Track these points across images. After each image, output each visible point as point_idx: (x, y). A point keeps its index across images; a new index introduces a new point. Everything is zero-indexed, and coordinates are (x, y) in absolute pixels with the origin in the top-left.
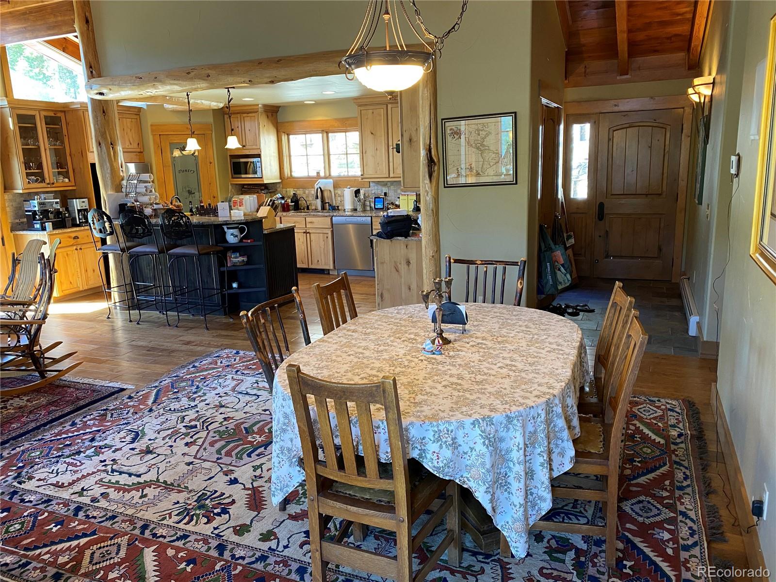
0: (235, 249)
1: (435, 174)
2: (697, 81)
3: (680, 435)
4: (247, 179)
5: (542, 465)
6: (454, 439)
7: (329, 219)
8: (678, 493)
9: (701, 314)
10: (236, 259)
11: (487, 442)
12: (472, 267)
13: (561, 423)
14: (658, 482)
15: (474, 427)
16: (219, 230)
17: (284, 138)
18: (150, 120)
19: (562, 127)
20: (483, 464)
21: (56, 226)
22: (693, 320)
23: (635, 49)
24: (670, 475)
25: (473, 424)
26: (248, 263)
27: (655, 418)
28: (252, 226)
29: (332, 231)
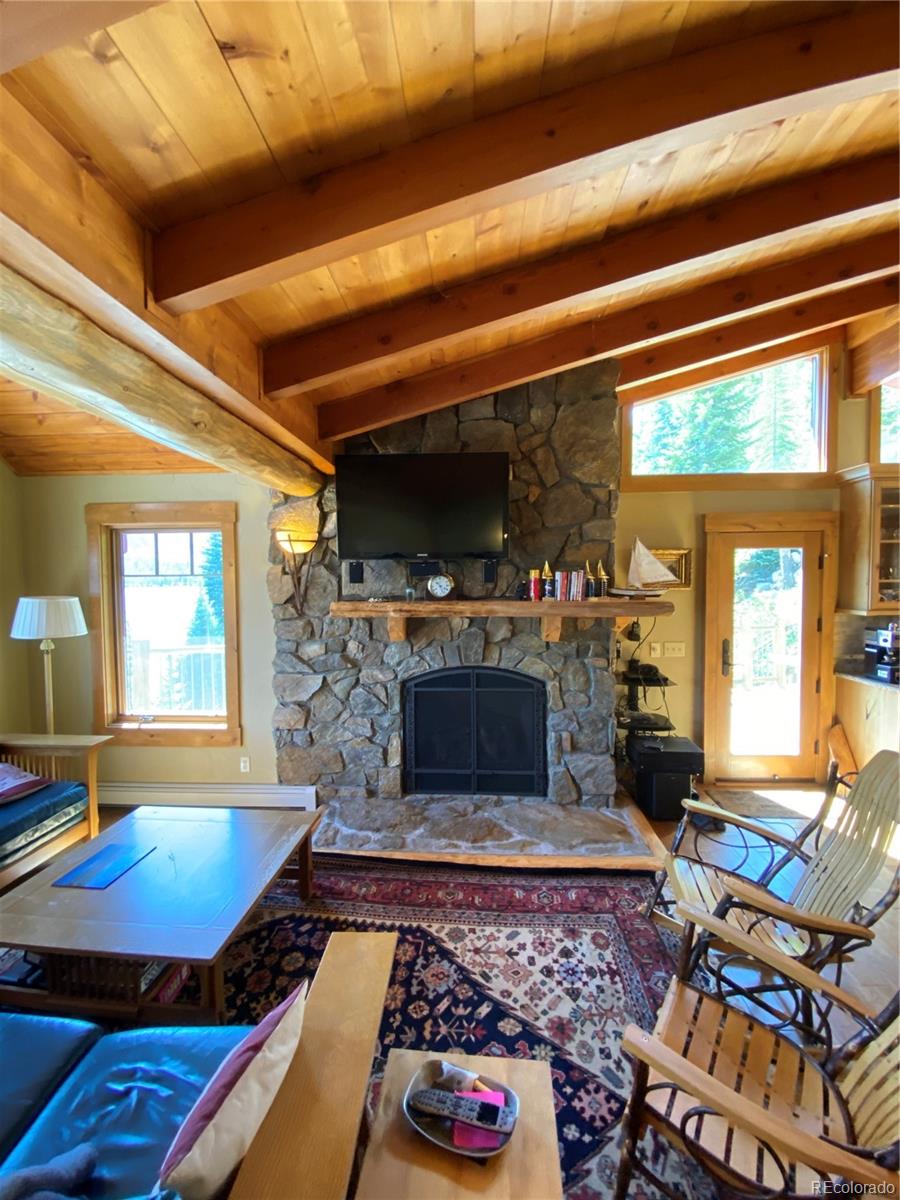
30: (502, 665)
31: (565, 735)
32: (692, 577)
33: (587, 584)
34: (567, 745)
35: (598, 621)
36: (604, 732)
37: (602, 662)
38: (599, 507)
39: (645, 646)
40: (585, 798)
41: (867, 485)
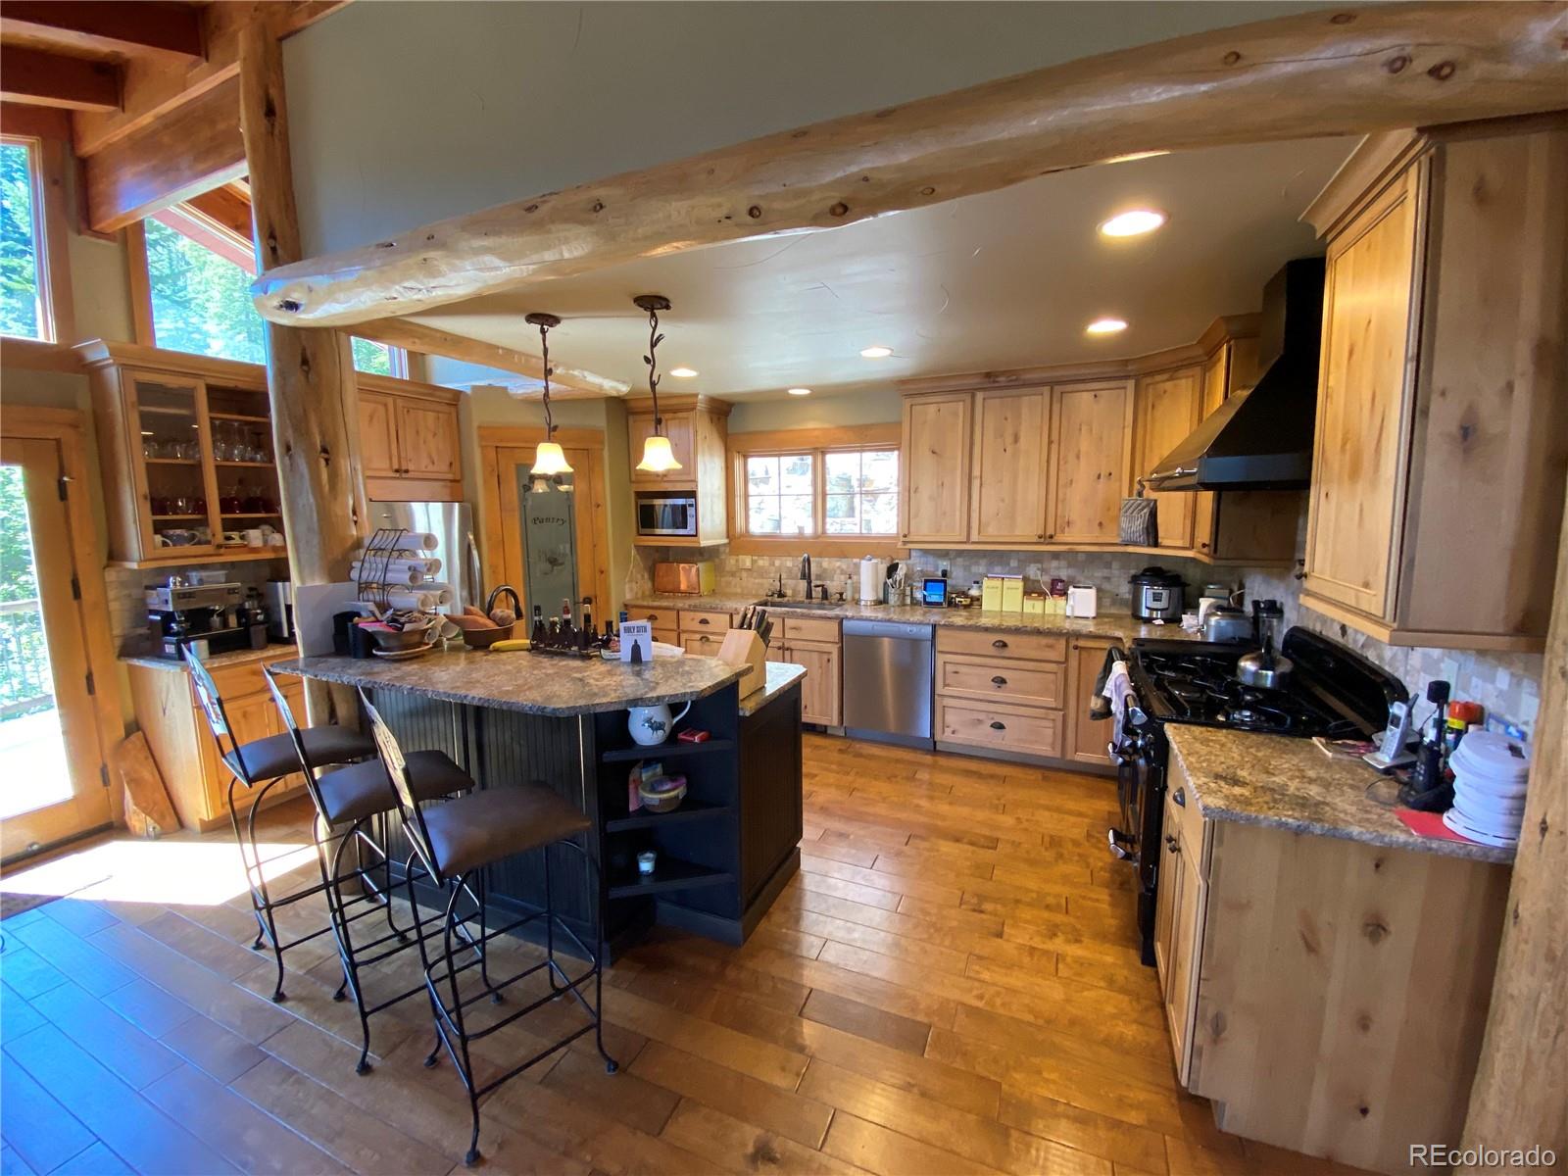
4: (666, 537)
7: (835, 626)
16: (613, 716)
17: (738, 463)
18: (478, 416)
29: (841, 650)
41: (113, 375)
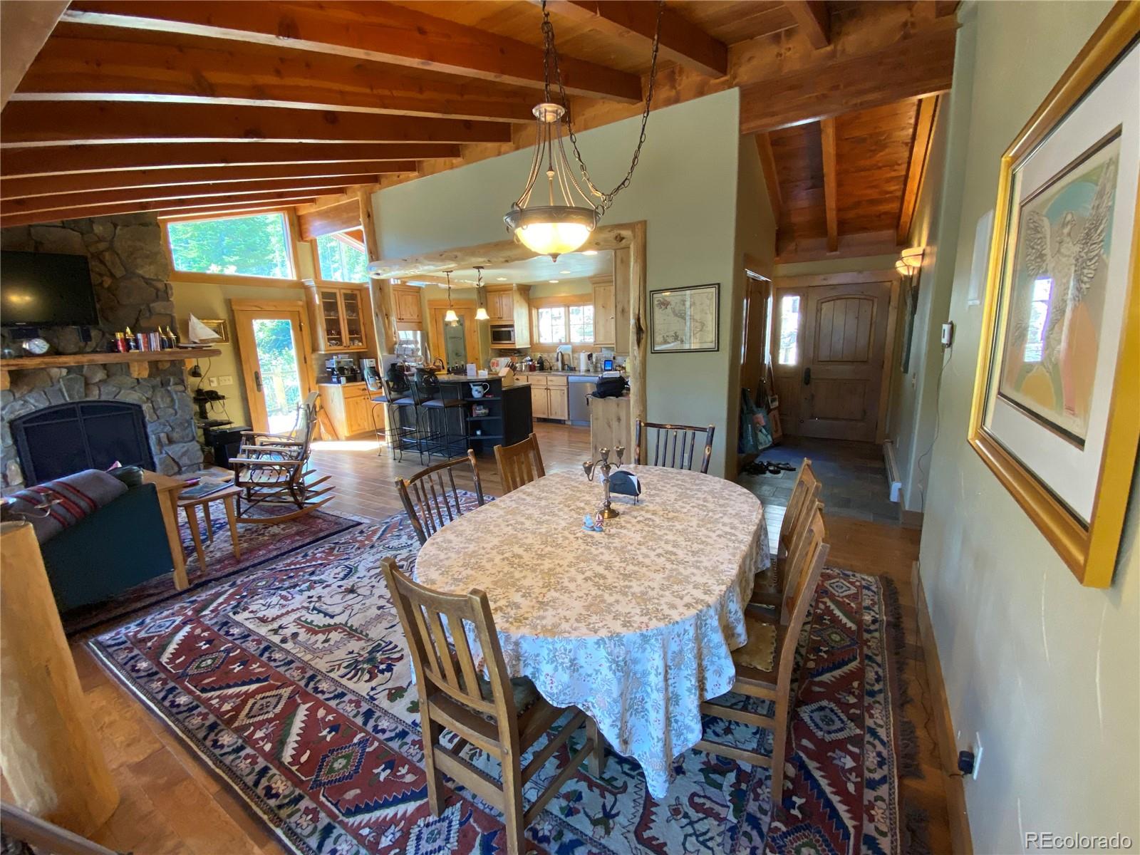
0: (479, 403)
1: (643, 341)
2: (905, 253)
3: (874, 621)
4: (504, 345)
5: (689, 690)
6: (573, 661)
7: (565, 378)
8: (868, 700)
9: (903, 479)
10: (480, 411)
11: (614, 666)
12: (662, 431)
13: (717, 638)
14: (845, 682)
15: (599, 647)
16: (466, 386)
17: (534, 312)
18: (427, 297)
19: (770, 301)
20: (609, 692)
21: (349, 380)
22: (895, 486)
23: (843, 227)
24: (859, 674)
25: (597, 643)
26: (489, 415)
27: (847, 597)
28: (493, 384)
29: (568, 389)
30: (103, 398)
31: (162, 435)
32: (229, 336)
33: (162, 341)
34: (165, 440)
35: (172, 362)
36: (189, 429)
37: (180, 388)
38: (159, 293)
39: (205, 380)
40: (183, 469)
41: (314, 290)
